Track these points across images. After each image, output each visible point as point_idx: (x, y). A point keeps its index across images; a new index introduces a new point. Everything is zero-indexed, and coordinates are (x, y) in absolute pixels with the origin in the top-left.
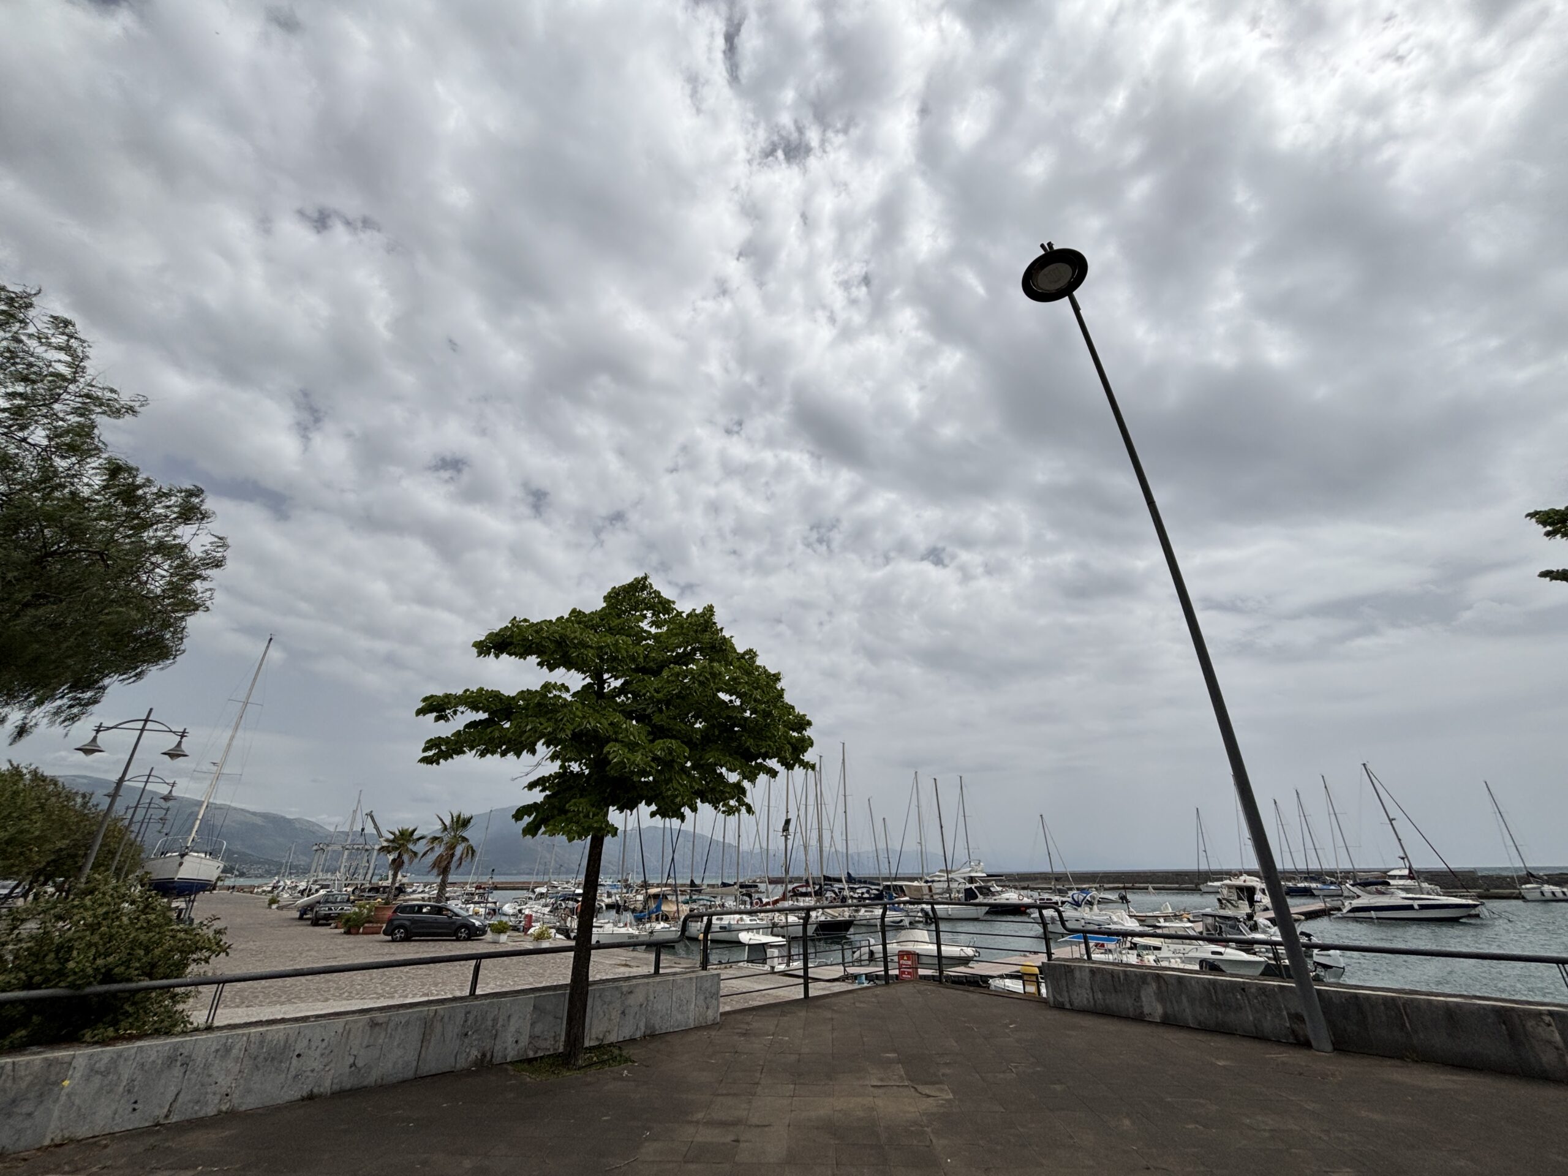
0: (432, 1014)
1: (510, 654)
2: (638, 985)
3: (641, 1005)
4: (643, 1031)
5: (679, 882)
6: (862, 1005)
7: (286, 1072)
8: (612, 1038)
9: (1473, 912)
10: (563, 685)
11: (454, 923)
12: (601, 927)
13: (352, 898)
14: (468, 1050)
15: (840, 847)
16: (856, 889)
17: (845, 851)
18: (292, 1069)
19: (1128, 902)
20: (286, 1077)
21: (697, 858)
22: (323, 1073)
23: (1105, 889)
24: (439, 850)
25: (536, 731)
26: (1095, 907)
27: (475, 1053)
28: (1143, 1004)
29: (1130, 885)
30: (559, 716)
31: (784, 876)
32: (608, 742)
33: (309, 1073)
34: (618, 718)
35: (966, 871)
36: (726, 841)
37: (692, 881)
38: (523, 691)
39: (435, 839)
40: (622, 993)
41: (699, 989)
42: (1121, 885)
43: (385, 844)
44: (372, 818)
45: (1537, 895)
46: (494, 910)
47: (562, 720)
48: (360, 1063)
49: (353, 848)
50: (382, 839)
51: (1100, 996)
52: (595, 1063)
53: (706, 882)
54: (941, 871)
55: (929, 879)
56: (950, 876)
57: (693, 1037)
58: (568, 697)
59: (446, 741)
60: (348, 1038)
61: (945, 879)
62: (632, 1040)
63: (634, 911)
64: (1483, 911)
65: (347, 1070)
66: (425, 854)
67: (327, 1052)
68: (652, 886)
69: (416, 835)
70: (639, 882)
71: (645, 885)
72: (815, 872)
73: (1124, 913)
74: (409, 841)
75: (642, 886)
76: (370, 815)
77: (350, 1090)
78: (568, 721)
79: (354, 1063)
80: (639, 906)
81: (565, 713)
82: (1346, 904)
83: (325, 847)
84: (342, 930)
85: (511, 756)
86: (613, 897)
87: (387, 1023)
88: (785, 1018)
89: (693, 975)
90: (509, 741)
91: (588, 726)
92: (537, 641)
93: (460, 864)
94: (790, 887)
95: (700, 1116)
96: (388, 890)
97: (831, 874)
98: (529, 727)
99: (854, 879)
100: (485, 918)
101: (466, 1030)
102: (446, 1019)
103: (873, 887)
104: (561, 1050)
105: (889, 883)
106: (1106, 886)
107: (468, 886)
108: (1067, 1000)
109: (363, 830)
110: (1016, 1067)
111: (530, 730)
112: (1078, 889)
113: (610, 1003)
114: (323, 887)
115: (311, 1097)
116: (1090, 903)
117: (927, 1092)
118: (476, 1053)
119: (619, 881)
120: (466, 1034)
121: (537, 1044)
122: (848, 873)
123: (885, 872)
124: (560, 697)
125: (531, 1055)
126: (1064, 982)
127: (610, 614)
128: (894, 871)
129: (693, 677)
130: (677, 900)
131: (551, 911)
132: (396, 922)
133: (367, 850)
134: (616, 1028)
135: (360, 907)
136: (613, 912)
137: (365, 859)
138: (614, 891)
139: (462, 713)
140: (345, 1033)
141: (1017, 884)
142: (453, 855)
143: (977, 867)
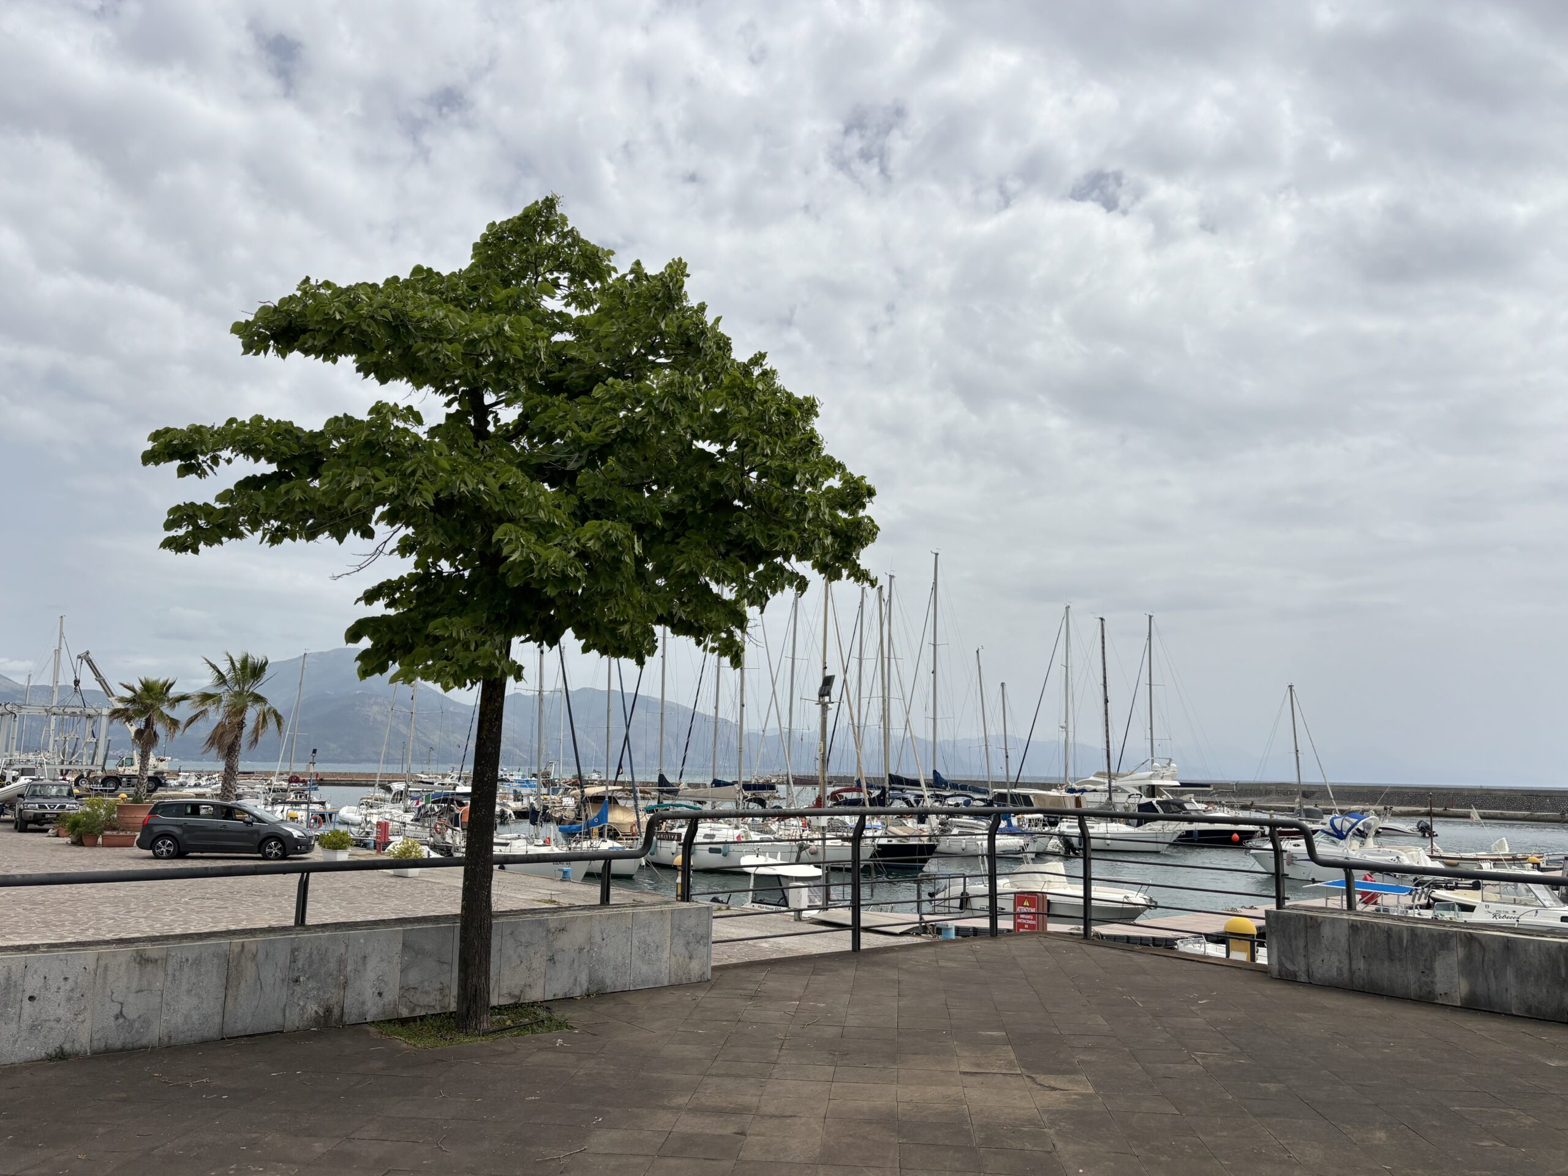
0: (237, 949)
1: (306, 352)
2: (574, 919)
3: (581, 950)
4: (585, 987)
5: (638, 778)
6: (949, 964)
7: (16, 1019)
8: (536, 994)
10: (410, 408)
11: (257, 832)
12: (506, 845)
13: (76, 791)
14: (302, 1003)
15: (921, 730)
16: (946, 797)
17: (932, 739)
18: (25, 1016)
19: (1432, 835)
20: (19, 1027)
21: (668, 741)
22: (75, 1025)
23: (1396, 815)
24: (216, 716)
25: (368, 493)
26: (1370, 841)
27: (313, 1008)
28: (1437, 979)
29: (1440, 809)
30: (408, 466)
31: (818, 773)
32: (500, 521)
33: (53, 1024)
34: (515, 477)
35: (1144, 777)
36: (720, 716)
37: (661, 777)
38: (336, 419)
39: (206, 697)
40: (548, 931)
41: (677, 929)
42: (1423, 809)
43: (120, 706)
44: (90, 662)
46: (323, 816)
47: (413, 473)
48: (131, 1013)
49: (65, 713)
50: (112, 699)
51: (1361, 965)
52: (510, 1028)
53: (685, 780)
54: (1099, 774)
55: (1077, 787)
56: (1113, 783)
57: (668, 998)
58: (421, 432)
59: (207, 510)
60: (105, 978)
61: (1106, 787)
62: (568, 1000)
63: (560, 821)
65: (112, 1022)
66: (191, 721)
67: (77, 995)
68: (592, 783)
69: (173, 692)
70: (569, 777)
71: (580, 782)
72: (874, 769)
73: (1422, 852)
74: (162, 701)
75: (573, 784)
76: (86, 658)
77: (123, 1049)
78: (425, 477)
79: (121, 1012)
80: (570, 815)
81: (419, 463)
83: (15, 710)
84: (68, 840)
85: (325, 539)
86: (525, 801)
87: (166, 960)
88: (820, 978)
89: (666, 908)
90: (322, 509)
91: (463, 488)
92: (353, 322)
93: (256, 740)
94: (830, 790)
95: (682, 1100)
96: (135, 781)
97: (904, 773)
98: (355, 484)
99: (946, 783)
100: (309, 826)
101: (297, 974)
102: (261, 957)
103: (977, 796)
104: (453, 1007)
105: (1005, 791)
106: (1396, 809)
107: (274, 779)
108: (1303, 969)
109: (77, 682)
110: (1203, 1057)
111: (358, 488)
112: (1342, 812)
113: (528, 945)
114: (23, 772)
115: (61, 1056)
116: (1362, 834)
117: (1053, 1083)
118: (315, 1008)
119: (535, 775)
120: (297, 981)
121: (413, 1000)
122: (935, 772)
123: (998, 772)
124: (406, 430)
125: (405, 1013)
126: (1301, 943)
127: (488, 277)
128: (1013, 773)
129: (650, 403)
130: (636, 806)
131: (417, 820)
132: (157, 829)
133: (89, 716)
134: (542, 981)
135: (91, 805)
136: (526, 824)
137: (88, 730)
138: (525, 791)
139: (229, 461)
140: (100, 970)
141: (1234, 799)
142: (241, 725)
143: (1165, 771)
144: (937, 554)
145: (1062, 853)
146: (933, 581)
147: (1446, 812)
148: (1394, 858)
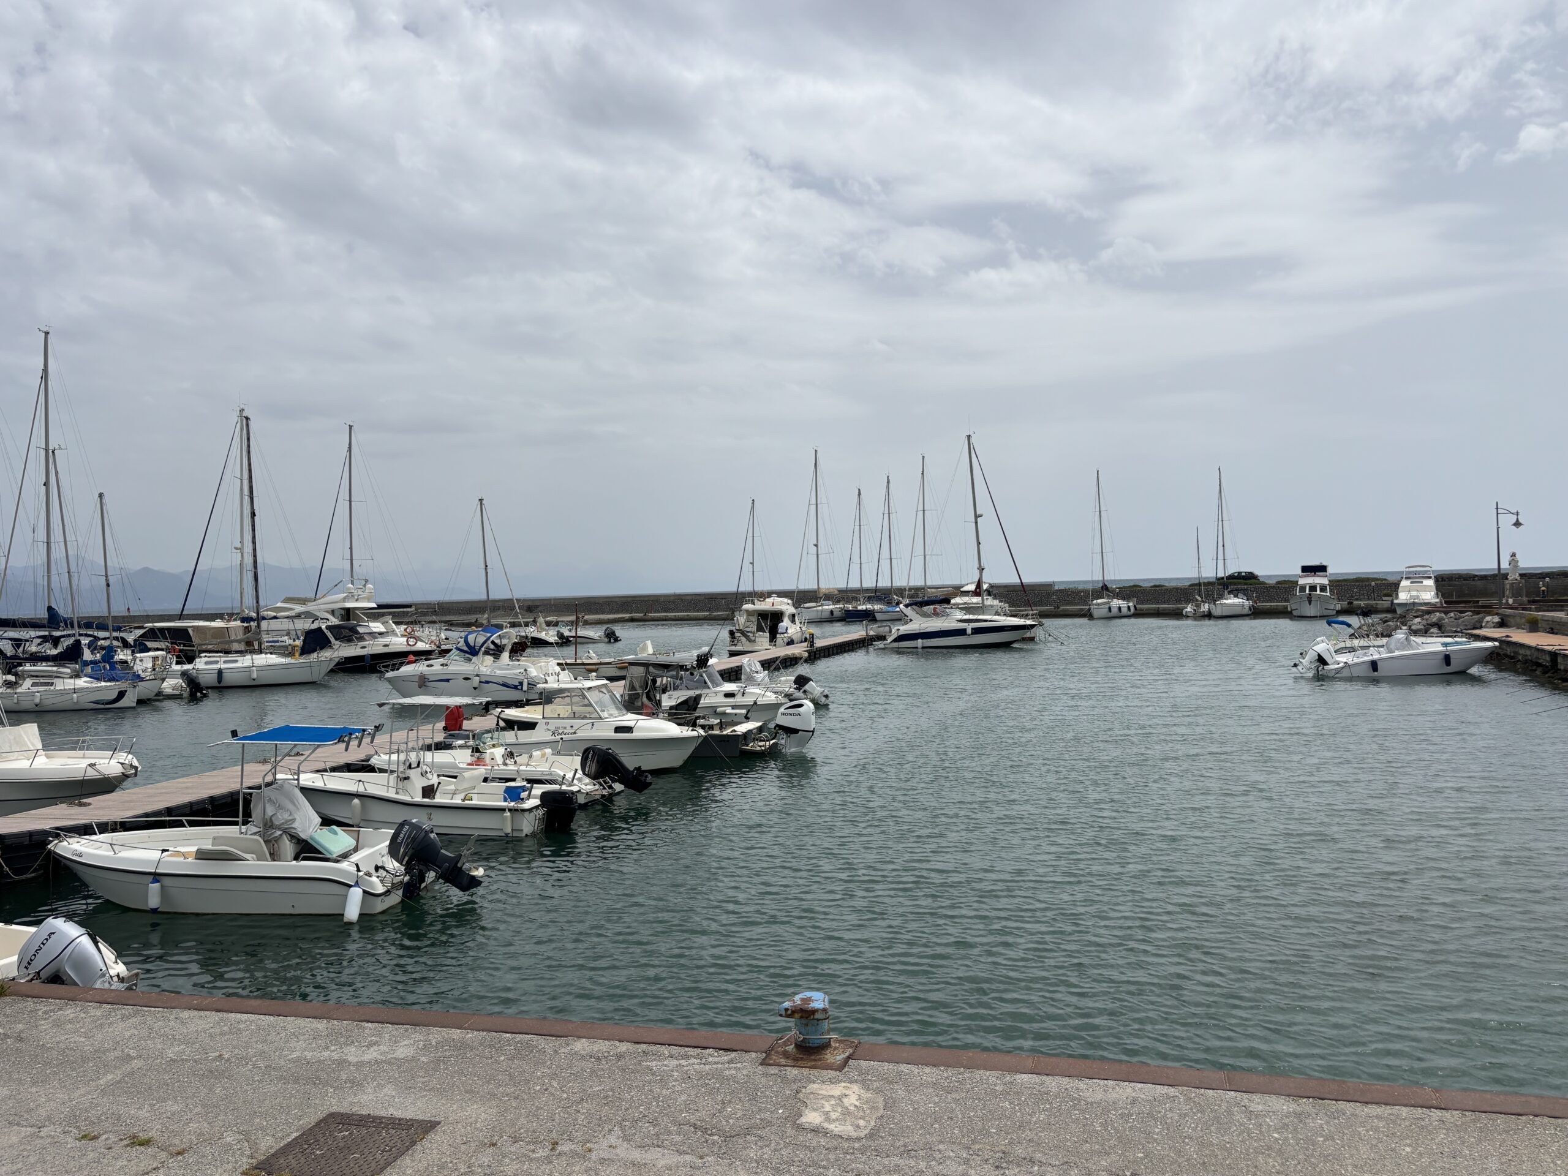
9: (1028, 634)
19: (617, 640)
35: (338, 599)
45: (1103, 611)
64: (1039, 633)
82: (893, 631)
122: (50, 609)
141: (436, 619)
143: (360, 592)
144: (47, 333)
145: (186, 694)
146: (42, 367)
147: (646, 617)
148: (522, 671)
